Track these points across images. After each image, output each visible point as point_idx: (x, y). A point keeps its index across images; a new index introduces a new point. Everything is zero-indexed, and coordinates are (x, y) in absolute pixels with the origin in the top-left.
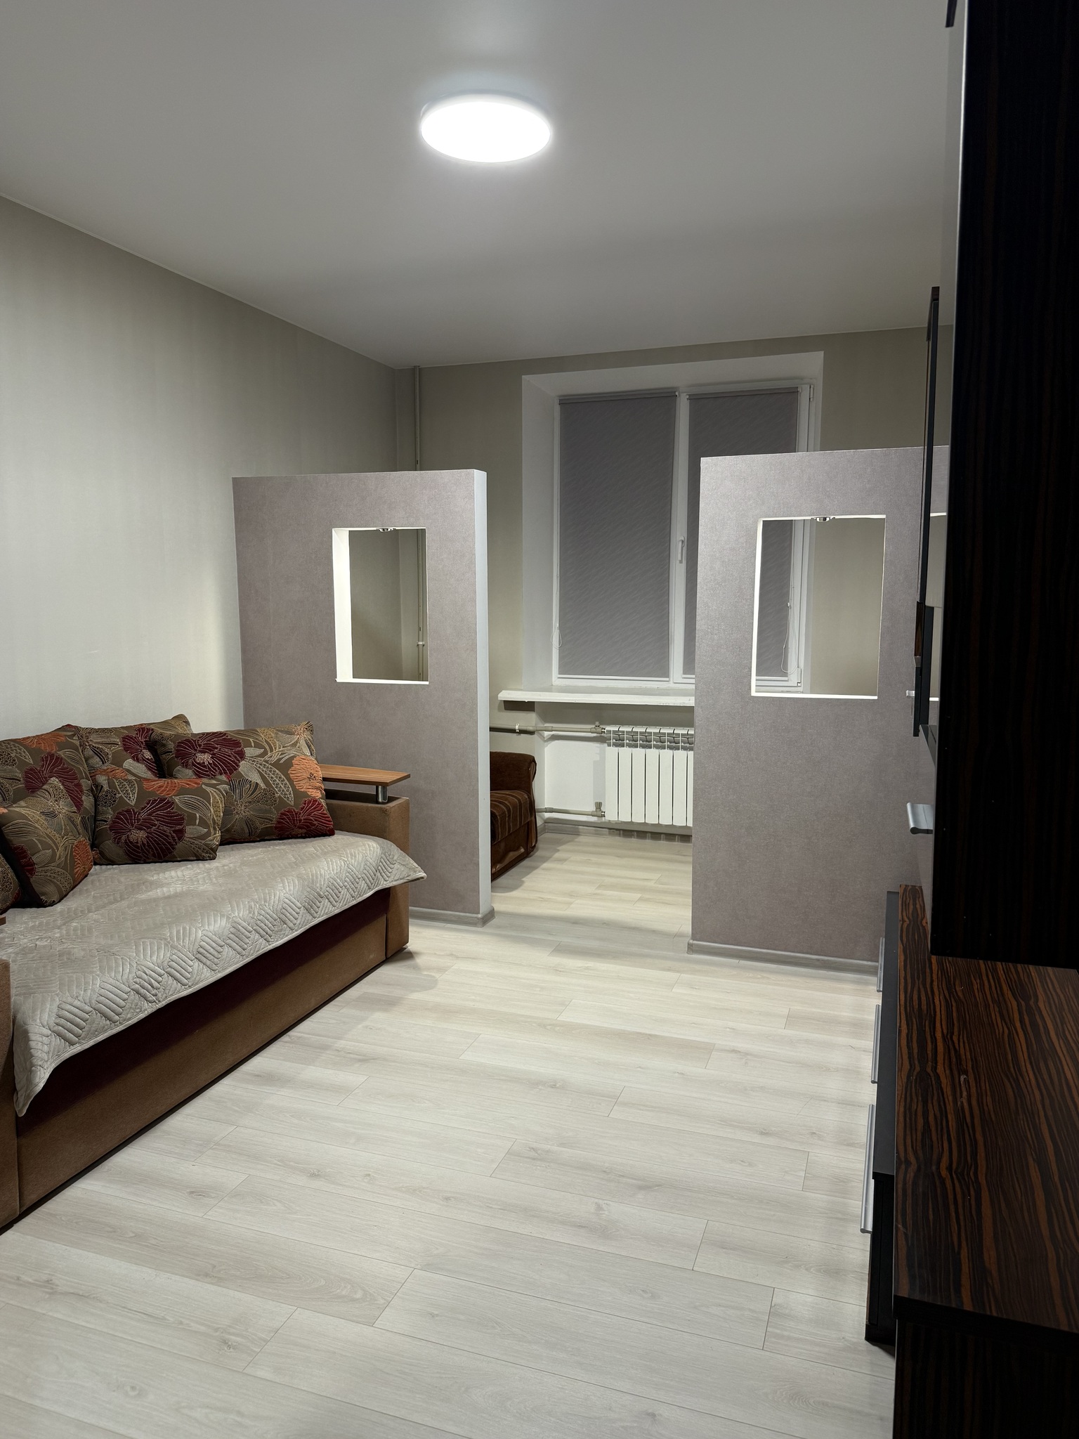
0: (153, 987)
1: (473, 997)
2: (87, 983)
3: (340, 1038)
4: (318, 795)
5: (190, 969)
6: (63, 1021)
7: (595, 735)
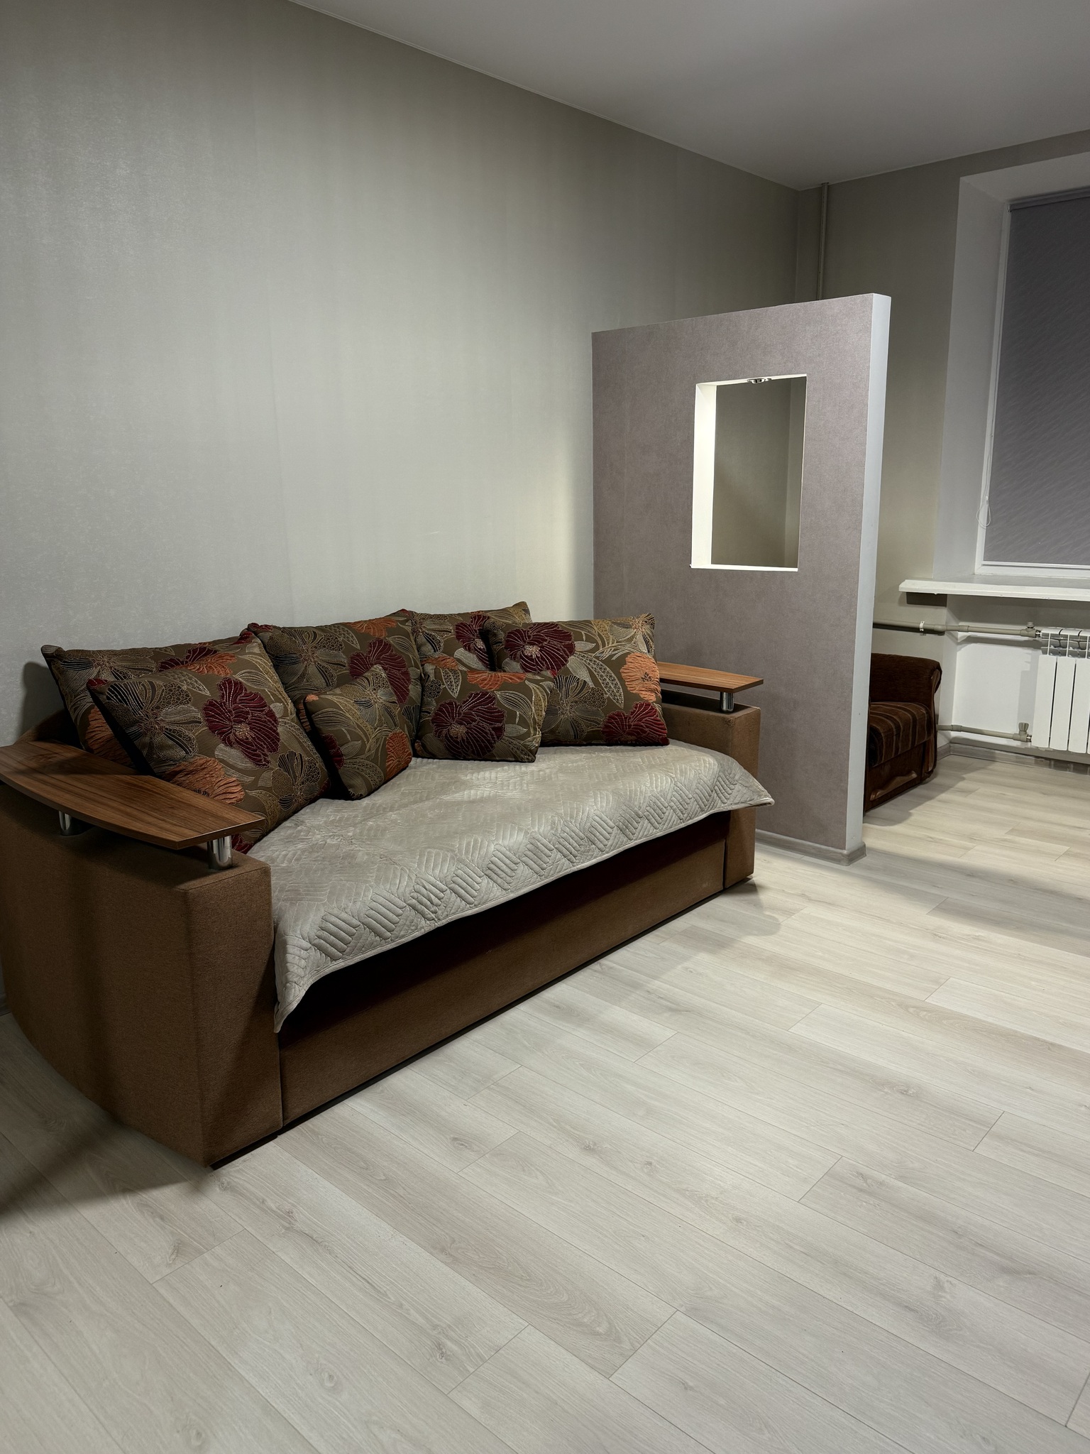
0: (432, 903)
1: (820, 954)
2: (358, 894)
3: (655, 978)
4: (651, 698)
5: (477, 887)
6: (325, 934)
7: (1026, 638)
